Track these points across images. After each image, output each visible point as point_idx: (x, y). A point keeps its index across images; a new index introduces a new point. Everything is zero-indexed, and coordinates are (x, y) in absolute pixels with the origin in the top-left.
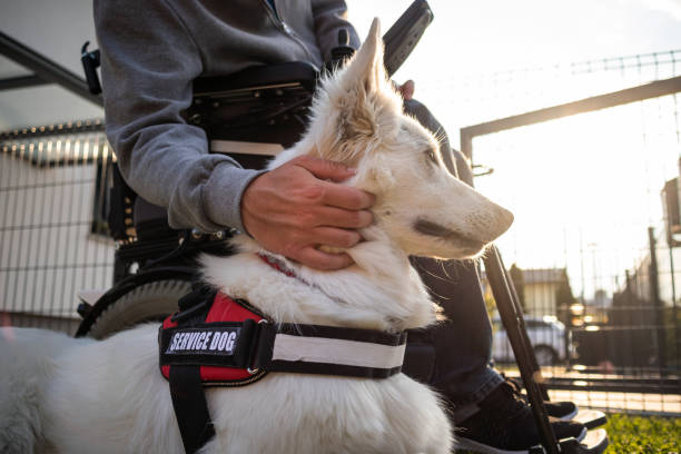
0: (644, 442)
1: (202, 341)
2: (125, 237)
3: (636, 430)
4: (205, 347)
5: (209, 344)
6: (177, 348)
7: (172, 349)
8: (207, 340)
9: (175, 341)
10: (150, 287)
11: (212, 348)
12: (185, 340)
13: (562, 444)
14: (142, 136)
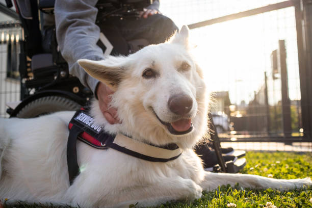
0: (261, 162)
1: (90, 121)
2: (28, 77)
3: (258, 158)
4: (89, 125)
5: (91, 124)
7: (77, 118)
8: (92, 122)
9: (80, 115)
10: (42, 100)
13: (227, 164)
14: (77, 22)
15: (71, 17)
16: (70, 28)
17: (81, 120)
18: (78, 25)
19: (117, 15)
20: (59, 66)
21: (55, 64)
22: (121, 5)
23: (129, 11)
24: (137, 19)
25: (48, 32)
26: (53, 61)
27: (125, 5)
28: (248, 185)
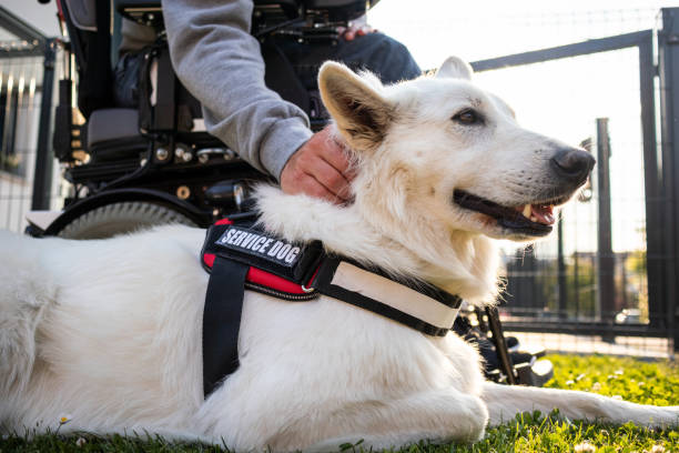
1: (262, 244)
2: (72, 160)
4: (262, 250)
5: (267, 249)
6: (231, 242)
7: (224, 240)
8: (267, 245)
9: (229, 235)
11: (270, 253)
12: (241, 238)
14: (214, 32)
15: (202, 21)
16: (200, 46)
17: (237, 243)
18: (216, 39)
19: (291, 32)
20: (156, 136)
21: (144, 132)
22: (300, 11)
23: (317, 26)
24: (334, 43)
25: (131, 63)
26: (140, 126)
27: (309, 11)
28: (580, 415)
